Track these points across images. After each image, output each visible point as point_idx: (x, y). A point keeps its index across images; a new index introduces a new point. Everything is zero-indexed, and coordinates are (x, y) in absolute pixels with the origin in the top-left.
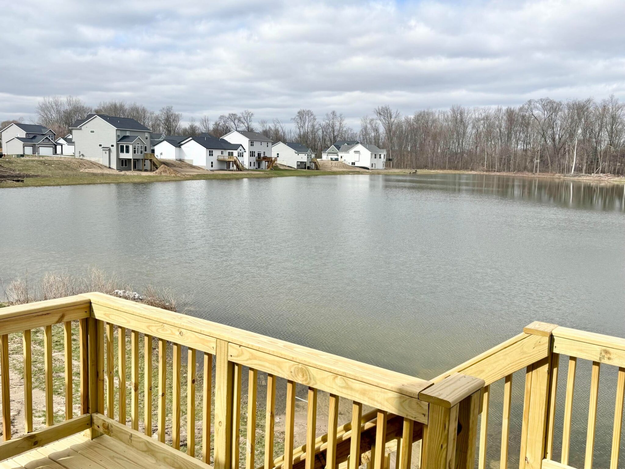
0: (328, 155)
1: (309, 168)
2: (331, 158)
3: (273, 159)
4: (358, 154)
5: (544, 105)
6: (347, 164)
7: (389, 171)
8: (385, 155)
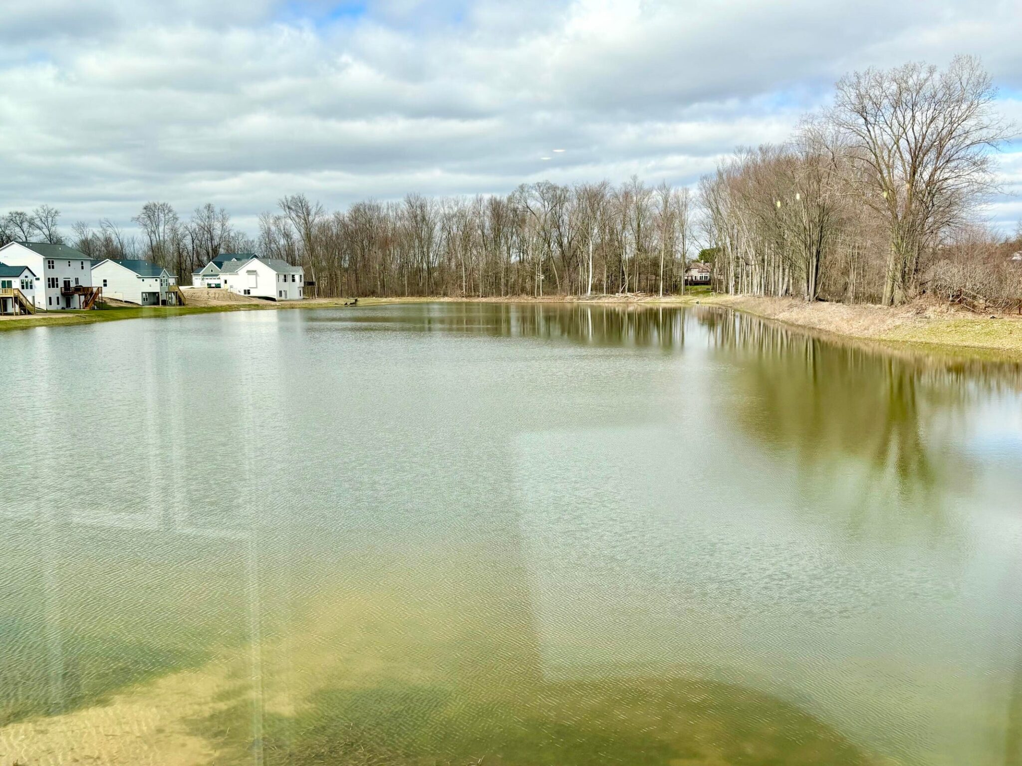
0: (203, 279)
1: (164, 303)
2: (208, 284)
3: (95, 290)
4: (254, 276)
5: (542, 192)
6: (235, 292)
7: (311, 302)
8: (301, 276)
